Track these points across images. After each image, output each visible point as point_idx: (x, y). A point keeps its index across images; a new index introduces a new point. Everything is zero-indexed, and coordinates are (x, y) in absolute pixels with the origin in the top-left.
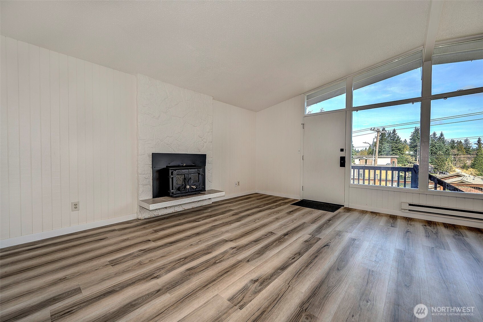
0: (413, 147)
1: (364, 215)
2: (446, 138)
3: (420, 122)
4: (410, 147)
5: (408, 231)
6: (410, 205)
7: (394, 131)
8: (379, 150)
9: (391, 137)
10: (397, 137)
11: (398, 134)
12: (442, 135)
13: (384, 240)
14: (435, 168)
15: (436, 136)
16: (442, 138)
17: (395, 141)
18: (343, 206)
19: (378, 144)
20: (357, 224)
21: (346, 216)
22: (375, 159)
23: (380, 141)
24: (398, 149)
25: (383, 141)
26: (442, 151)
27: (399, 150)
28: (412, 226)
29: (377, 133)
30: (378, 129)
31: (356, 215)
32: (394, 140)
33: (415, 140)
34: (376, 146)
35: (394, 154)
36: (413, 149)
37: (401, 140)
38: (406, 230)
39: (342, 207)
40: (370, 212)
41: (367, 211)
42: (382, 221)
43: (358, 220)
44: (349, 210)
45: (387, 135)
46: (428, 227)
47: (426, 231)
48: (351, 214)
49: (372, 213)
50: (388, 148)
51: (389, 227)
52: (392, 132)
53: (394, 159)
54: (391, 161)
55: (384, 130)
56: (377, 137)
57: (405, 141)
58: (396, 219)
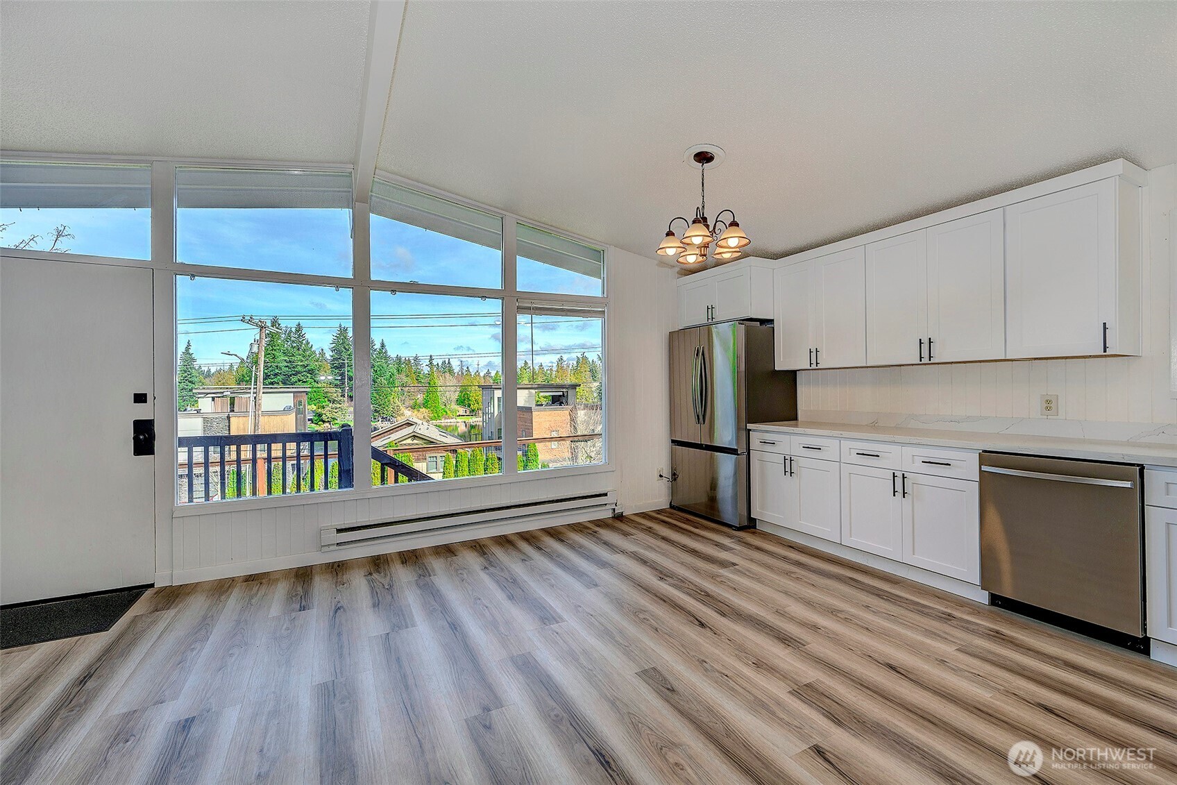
0: (337, 368)
1: (223, 597)
2: (389, 353)
3: (351, 318)
4: (331, 368)
5: (339, 605)
6: (339, 531)
7: (299, 328)
8: (266, 371)
9: (293, 342)
10: (304, 342)
11: (307, 336)
12: (383, 345)
13: (283, 670)
14: (376, 411)
15: (375, 347)
16: (384, 351)
17: (301, 352)
18: (152, 585)
19: (263, 359)
20: (198, 645)
21: (161, 626)
22: (255, 395)
23: (266, 350)
24: (309, 370)
25: (275, 350)
26: (385, 377)
27: (311, 372)
28: (346, 585)
29: (259, 330)
30: (261, 322)
31: (196, 606)
32: (298, 349)
33: (339, 352)
34: (256, 363)
35: (299, 381)
36: (337, 371)
37: (313, 349)
38: (333, 608)
39: (149, 592)
40: (241, 580)
41: (233, 579)
42: (277, 599)
43: (204, 625)
44: (172, 596)
45: (283, 336)
46: (375, 576)
47: (372, 589)
48: (178, 612)
49: (250, 579)
50: (286, 367)
51: (293, 615)
52: (294, 330)
53: (302, 396)
54: (295, 401)
55: (275, 322)
56: (258, 342)
57: (322, 353)
58: (311, 579)
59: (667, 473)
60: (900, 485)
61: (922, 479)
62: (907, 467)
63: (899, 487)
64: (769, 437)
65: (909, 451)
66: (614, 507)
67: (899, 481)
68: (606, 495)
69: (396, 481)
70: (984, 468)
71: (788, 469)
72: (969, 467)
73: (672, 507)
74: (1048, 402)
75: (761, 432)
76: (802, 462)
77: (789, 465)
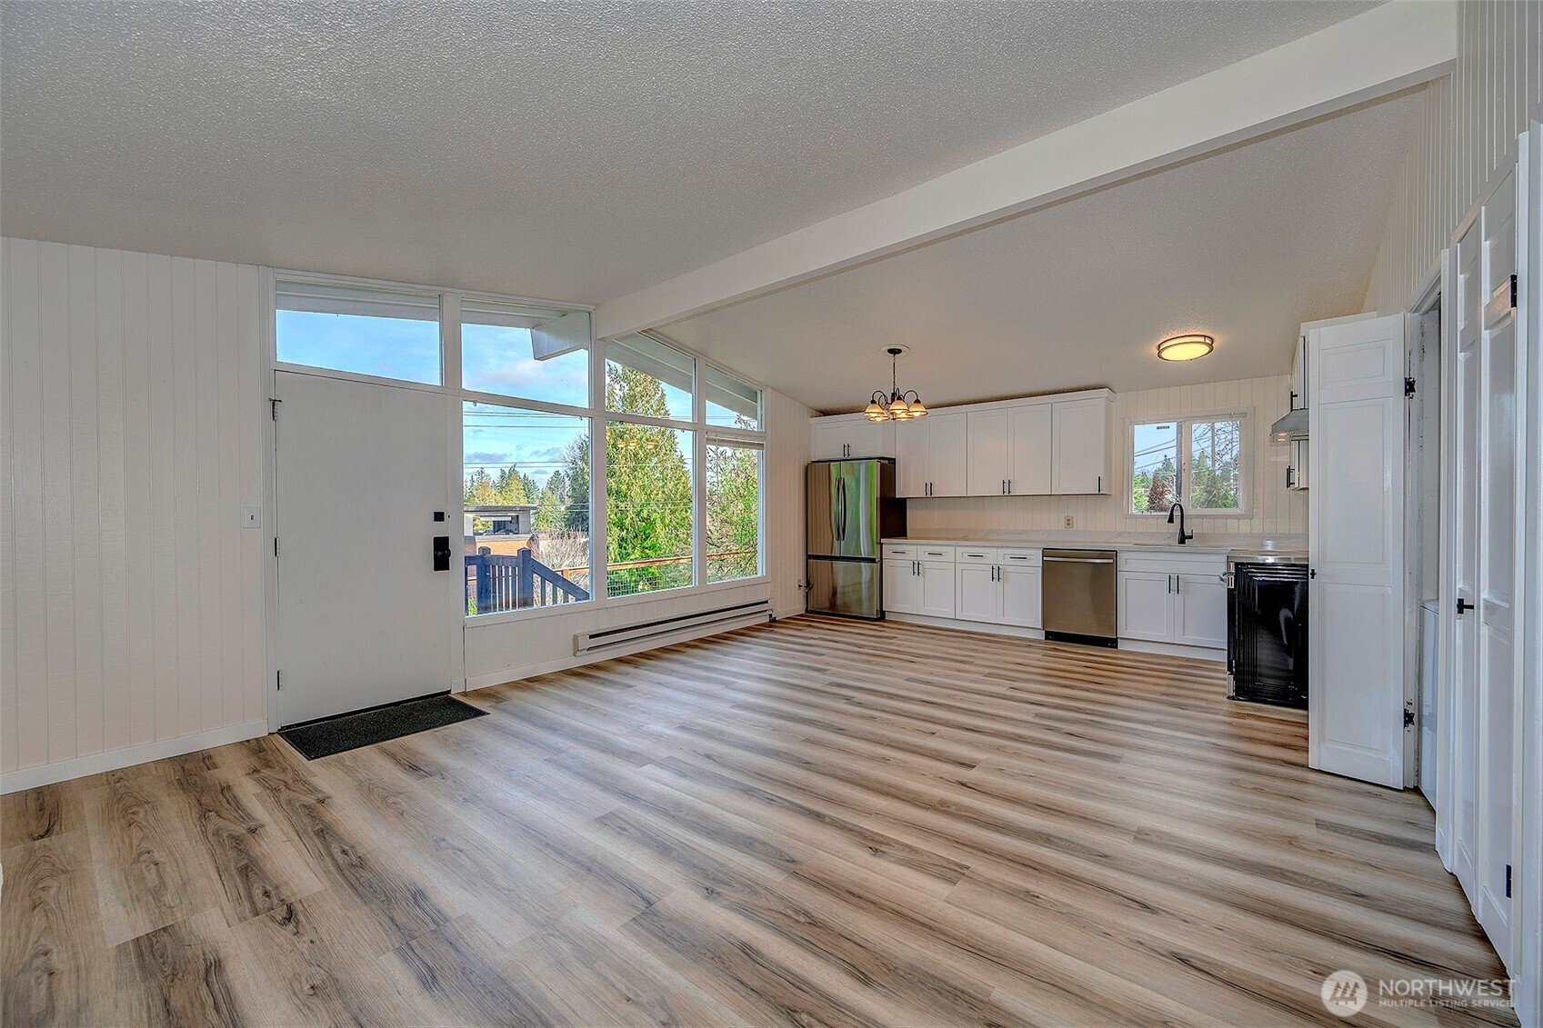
6: (591, 637)
59: (803, 583)
60: (997, 574)
61: (1010, 568)
62: (1001, 562)
63: (996, 576)
64: (899, 548)
65: (1002, 551)
66: (771, 612)
67: (996, 572)
68: (766, 602)
69: (566, 600)
70: (1045, 558)
71: (916, 571)
72: (1036, 558)
73: (807, 611)
74: (1068, 520)
75: (891, 545)
76: (927, 565)
77: (917, 568)
